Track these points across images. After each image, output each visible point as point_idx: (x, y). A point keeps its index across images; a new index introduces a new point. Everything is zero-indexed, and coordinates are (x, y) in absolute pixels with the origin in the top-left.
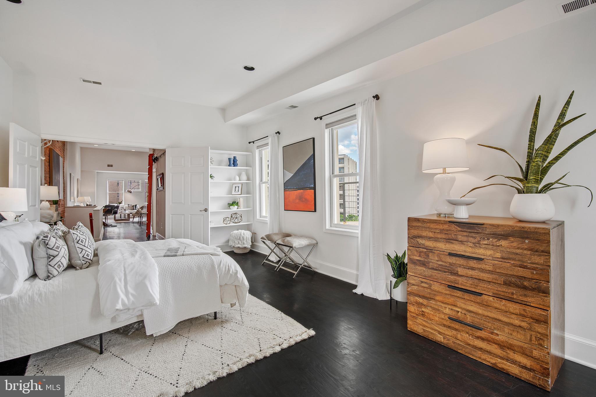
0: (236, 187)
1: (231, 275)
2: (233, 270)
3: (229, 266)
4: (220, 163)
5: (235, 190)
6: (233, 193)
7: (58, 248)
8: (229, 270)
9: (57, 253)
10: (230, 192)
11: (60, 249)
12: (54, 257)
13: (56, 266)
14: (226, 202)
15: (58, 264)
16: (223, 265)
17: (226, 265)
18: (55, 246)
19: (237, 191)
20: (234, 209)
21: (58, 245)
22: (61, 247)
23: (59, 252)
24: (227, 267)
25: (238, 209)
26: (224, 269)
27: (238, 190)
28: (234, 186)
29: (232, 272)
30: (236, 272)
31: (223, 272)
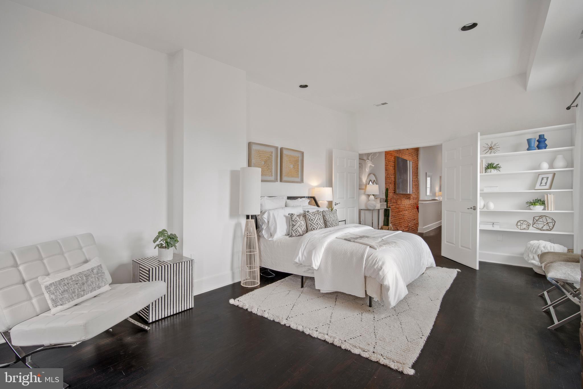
0: (543, 179)
1: (375, 270)
2: (378, 266)
3: (376, 261)
4: (516, 148)
5: (541, 183)
6: (538, 186)
7: (296, 221)
8: (375, 264)
9: (295, 224)
10: (533, 187)
11: (297, 222)
12: (294, 226)
13: (295, 231)
14: (523, 200)
15: (296, 230)
16: (372, 258)
17: (374, 260)
18: (295, 220)
19: (543, 184)
20: (538, 209)
21: (297, 220)
22: (298, 221)
23: (296, 224)
24: (374, 261)
25: (544, 209)
26: (370, 262)
27: (546, 183)
28: (540, 177)
29: (377, 267)
30: (380, 268)
31: (369, 264)
